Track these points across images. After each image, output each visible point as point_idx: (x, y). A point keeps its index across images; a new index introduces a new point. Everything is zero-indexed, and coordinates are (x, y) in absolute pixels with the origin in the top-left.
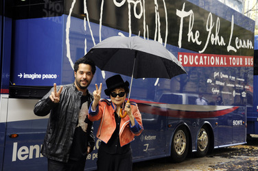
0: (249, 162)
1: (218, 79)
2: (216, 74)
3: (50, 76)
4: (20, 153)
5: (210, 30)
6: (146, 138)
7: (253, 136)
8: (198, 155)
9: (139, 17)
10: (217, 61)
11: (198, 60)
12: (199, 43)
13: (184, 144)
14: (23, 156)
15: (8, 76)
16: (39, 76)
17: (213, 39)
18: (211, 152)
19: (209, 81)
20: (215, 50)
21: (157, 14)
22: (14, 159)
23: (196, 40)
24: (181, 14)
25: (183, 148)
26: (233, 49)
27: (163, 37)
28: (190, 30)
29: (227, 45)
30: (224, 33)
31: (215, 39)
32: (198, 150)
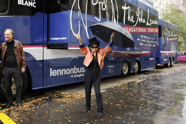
0: (156, 76)
1: (143, 38)
2: (142, 36)
3: (64, 38)
4: (53, 73)
5: (138, 16)
6: (109, 67)
7: (158, 65)
8: (134, 74)
9: (104, 10)
10: (142, 30)
11: (133, 30)
12: (133, 22)
13: (127, 69)
14: (55, 74)
15: (46, 39)
16: (59, 39)
17: (139, 20)
19: (138, 39)
21: (113, 8)
22: (51, 75)
23: (132, 20)
24: (125, 8)
25: (127, 71)
26: (149, 24)
27: (116, 19)
28: (129, 15)
29: (146, 23)
30: (145, 17)
31: (141, 20)
32: (134, 71)
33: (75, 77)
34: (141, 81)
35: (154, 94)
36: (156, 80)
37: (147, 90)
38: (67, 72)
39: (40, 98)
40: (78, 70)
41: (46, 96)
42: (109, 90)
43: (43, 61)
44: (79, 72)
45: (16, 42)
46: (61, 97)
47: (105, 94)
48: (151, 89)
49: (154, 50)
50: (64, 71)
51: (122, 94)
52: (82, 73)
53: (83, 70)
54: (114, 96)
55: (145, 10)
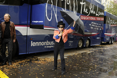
0: (101, 50)
1: (93, 24)
2: (92, 23)
3: (41, 22)
4: (33, 44)
5: (91, 9)
6: (70, 42)
7: (103, 42)
8: (86, 48)
9: (68, 4)
10: (93, 18)
11: (87, 18)
12: (87, 13)
14: (34, 45)
15: (29, 22)
16: (38, 22)
17: (91, 12)
18: (90, 47)
19: (90, 25)
20: (92, 15)
21: (74, 3)
22: (32, 46)
23: (86, 12)
24: (82, 3)
25: (81, 45)
26: (98, 15)
27: (76, 10)
28: (84, 8)
29: (96, 14)
30: (95, 10)
31: (92, 12)
32: (86, 46)
33: (47, 47)
34: (90, 52)
35: (99, 61)
36: (101, 52)
37: (94, 58)
38: (42, 44)
39: (24, 60)
40: (49, 43)
41: (27, 59)
42: (69, 57)
43: (27, 36)
44: (50, 44)
45: (11, 22)
46: (37, 60)
47: (67, 59)
48: (97, 58)
49: (100, 32)
50: (40, 43)
51: (78, 60)
52: (52, 45)
53: (52, 43)
54: (72, 61)
55: (95, 5)
